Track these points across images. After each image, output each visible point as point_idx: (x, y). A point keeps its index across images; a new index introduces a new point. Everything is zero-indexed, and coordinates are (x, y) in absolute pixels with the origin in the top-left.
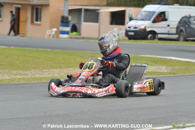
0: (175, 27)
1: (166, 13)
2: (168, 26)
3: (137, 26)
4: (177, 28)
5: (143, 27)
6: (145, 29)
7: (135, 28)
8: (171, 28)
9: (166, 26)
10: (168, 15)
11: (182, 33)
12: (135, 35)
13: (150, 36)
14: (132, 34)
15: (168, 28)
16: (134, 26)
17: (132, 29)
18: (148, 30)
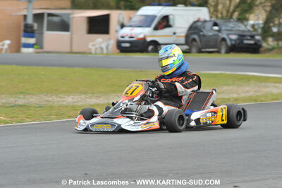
0: (184, 34)
1: (171, 17)
2: (174, 33)
3: (133, 35)
4: (187, 37)
5: (141, 36)
6: (144, 39)
7: (131, 37)
8: (178, 36)
9: (172, 34)
10: (174, 19)
11: (195, 43)
12: (131, 47)
13: (150, 48)
14: (127, 45)
15: (174, 36)
16: (130, 35)
17: (127, 39)
18: (149, 39)
